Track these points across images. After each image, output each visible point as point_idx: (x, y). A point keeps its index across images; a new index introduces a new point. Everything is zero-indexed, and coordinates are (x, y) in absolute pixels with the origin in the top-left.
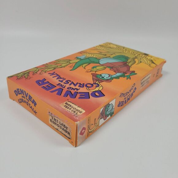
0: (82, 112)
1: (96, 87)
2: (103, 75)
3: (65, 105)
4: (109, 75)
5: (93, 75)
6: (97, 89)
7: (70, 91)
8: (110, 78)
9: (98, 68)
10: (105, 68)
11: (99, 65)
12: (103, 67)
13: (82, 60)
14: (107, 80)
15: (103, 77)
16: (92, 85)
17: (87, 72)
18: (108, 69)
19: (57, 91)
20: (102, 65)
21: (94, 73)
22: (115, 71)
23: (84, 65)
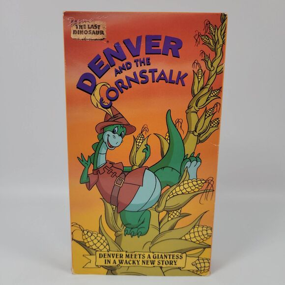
0: (74, 33)
2: (118, 137)
3: (101, 29)
5: (131, 127)
6: (97, 95)
7: (122, 61)
11: (147, 165)
15: (113, 132)
16: (110, 99)
18: (126, 163)
19: (135, 46)
21: (135, 135)
23: (166, 144)
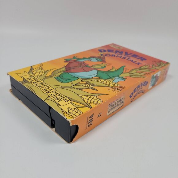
1: (103, 54)
2: (96, 61)
4: (91, 60)
5: (105, 62)
6: (102, 53)
8: (91, 59)
9: (100, 67)
10: (92, 66)
11: (98, 69)
12: (95, 67)
13: (117, 76)
14: (93, 57)
15: (97, 59)
16: (106, 55)
17: (110, 64)
18: (90, 65)
20: (95, 69)
21: (104, 63)
22: (84, 63)
23: (114, 70)
